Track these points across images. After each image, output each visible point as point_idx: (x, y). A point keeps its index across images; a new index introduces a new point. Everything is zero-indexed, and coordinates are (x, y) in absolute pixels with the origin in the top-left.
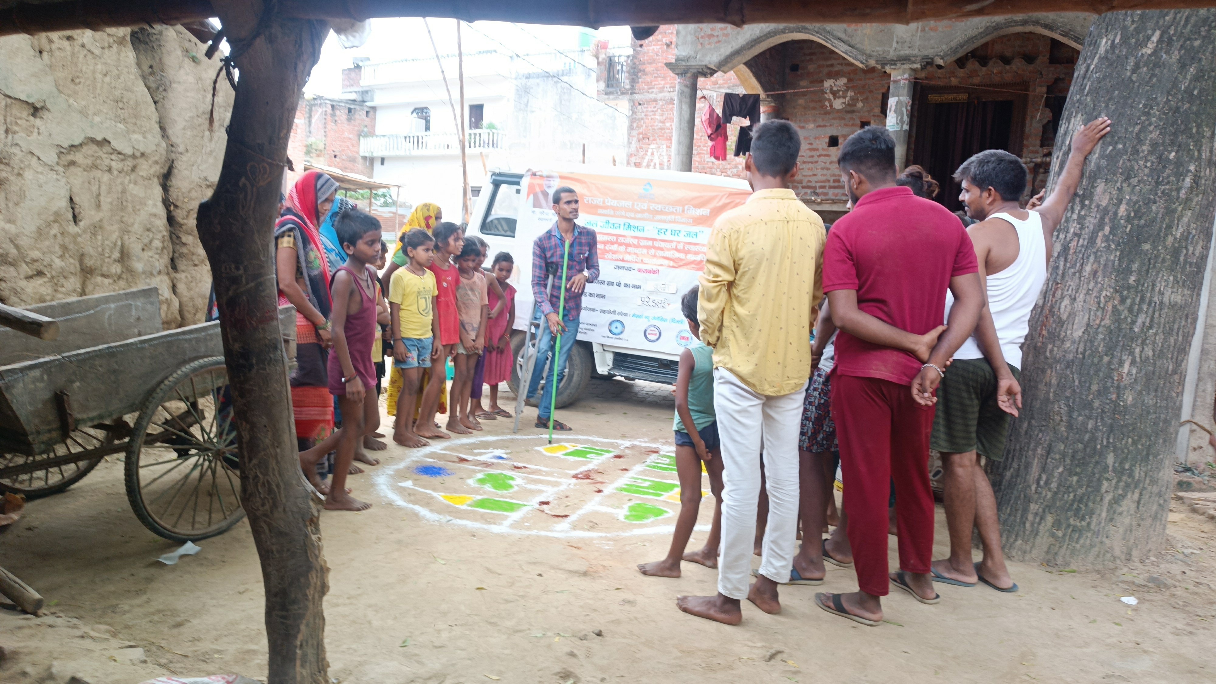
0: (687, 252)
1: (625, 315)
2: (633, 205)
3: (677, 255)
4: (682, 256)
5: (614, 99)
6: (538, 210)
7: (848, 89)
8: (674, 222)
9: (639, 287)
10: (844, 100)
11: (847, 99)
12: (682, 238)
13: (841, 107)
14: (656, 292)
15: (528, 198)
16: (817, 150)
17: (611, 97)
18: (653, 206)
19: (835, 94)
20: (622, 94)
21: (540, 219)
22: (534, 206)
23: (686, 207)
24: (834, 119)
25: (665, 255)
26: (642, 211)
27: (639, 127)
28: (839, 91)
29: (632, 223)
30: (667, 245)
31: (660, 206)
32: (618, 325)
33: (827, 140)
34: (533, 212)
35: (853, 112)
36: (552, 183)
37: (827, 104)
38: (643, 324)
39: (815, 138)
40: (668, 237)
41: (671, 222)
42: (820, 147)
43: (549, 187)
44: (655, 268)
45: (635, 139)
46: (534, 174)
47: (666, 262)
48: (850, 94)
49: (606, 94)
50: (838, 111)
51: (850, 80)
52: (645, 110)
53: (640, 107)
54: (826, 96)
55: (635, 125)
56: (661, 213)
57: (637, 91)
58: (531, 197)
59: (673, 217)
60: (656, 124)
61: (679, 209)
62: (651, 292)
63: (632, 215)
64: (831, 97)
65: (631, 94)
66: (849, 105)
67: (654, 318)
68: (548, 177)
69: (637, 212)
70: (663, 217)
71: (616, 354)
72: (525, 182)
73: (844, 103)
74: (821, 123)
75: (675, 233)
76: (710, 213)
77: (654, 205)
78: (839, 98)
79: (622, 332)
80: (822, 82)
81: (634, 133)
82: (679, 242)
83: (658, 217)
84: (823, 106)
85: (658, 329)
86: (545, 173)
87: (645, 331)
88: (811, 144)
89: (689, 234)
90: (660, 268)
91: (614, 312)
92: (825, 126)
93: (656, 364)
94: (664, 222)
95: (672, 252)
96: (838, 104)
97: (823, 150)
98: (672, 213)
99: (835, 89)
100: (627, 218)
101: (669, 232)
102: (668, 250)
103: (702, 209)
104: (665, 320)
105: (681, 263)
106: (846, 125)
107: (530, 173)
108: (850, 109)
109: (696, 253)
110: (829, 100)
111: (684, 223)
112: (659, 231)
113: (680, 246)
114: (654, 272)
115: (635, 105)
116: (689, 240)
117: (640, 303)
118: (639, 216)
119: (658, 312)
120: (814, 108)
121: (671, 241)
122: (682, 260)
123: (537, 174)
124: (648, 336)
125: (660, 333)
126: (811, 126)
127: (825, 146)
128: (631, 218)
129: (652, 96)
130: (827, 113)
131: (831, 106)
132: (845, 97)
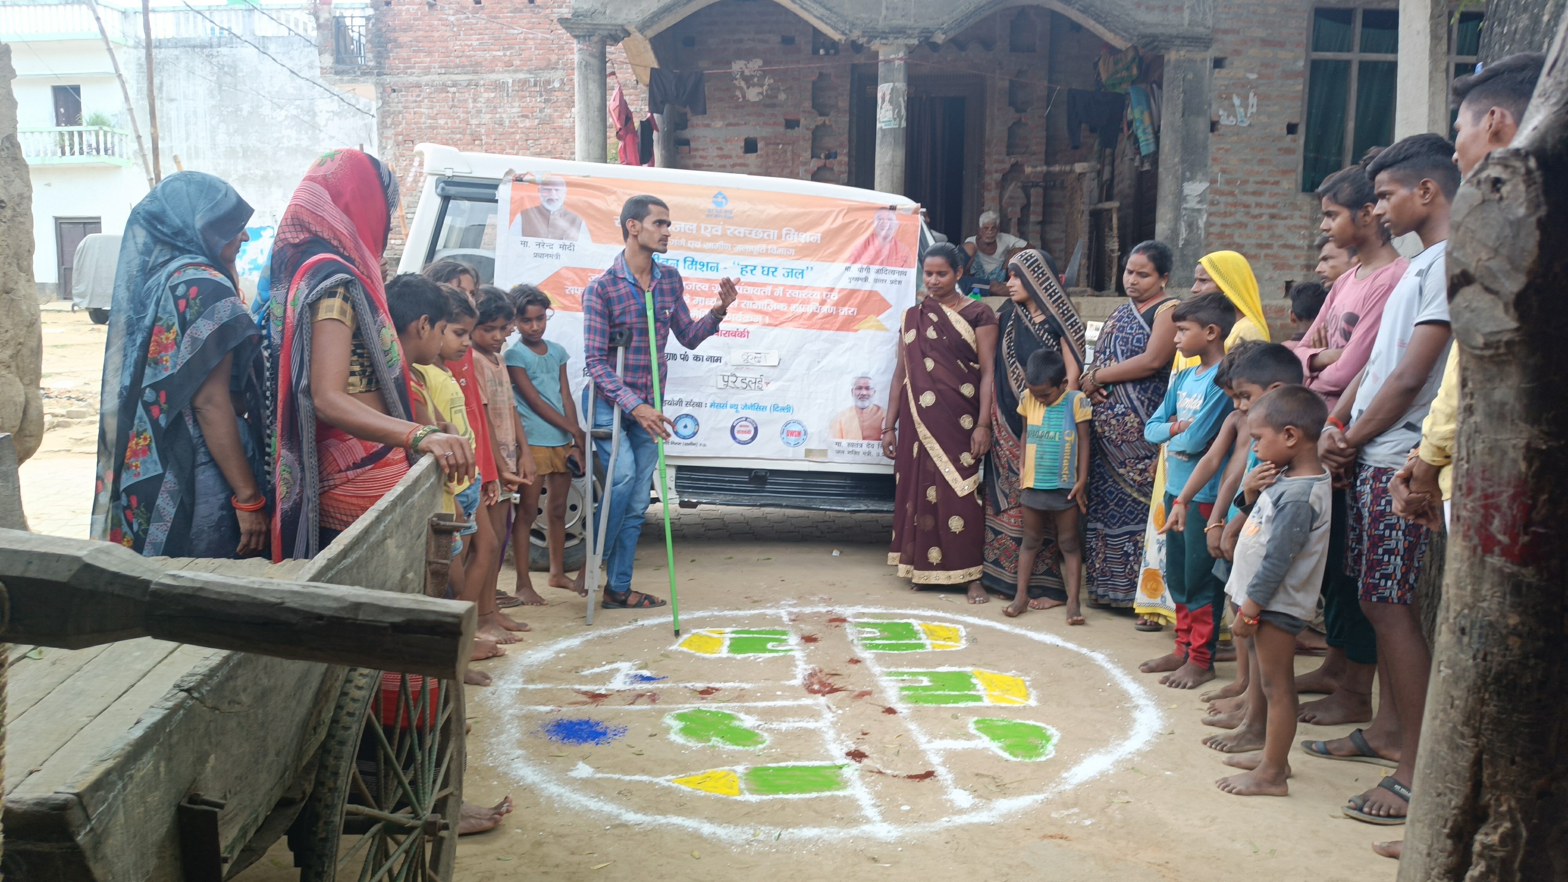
0: (791, 301)
1: (699, 405)
2: (699, 229)
3: (775, 306)
4: (782, 307)
5: (349, 82)
6: (531, 240)
7: (765, 74)
8: (766, 254)
9: (718, 359)
10: (760, 90)
11: (765, 88)
12: (779, 279)
13: (757, 99)
14: (746, 366)
15: (511, 221)
16: (730, 157)
17: (346, 78)
18: (731, 230)
19: (747, 80)
20: (364, 74)
21: (536, 255)
22: (525, 233)
23: (784, 231)
24: (749, 115)
25: (755, 307)
26: (714, 239)
27: (396, 124)
28: (753, 76)
29: (698, 257)
30: (757, 291)
31: (742, 230)
32: (688, 421)
33: (742, 144)
34: (524, 243)
35: (773, 106)
36: (555, 195)
37: (738, 93)
38: (727, 418)
39: (726, 141)
40: (758, 278)
41: (760, 254)
42: (734, 153)
43: (550, 201)
44: (741, 328)
45: (390, 143)
46: (519, 179)
47: (759, 318)
48: (768, 81)
49: (337, 73)
50: (754, 104)
51: (766, 63)
52: (403, 99)
53: (394, 95)
54: (736, 82)
55: (389, 121)
56: (745, 240)
57: (387, 71)
58: (518, 218)
59: (764, 247)
60: (423, 120)
61: (774, 233)
62: (738, 367)
63: (698, 245)
64: (743, 84)
65: (379, 74)
66: (767, 96)
67: (746, 407)
68: (545, 183)
69: (705, 240)
70: (749, 247)
71: (680, 469)
72: (504, 193)
73: (761, 93)
74: (732, 120)
75: (770, 271)
76: (822, 238)
77: (733, 228)
78: (754, 85)
79: (695, 434)
80: (728, 63)
81: (390, 133)
82: (776, 286)
83: (740, 247)
84: (733, 97)
85: (753, 422)
86: (538, 178)
87: (733, 428)
88: (720, 149)
89: (791, 272)
90: (750, 328)
91: (680, 402)
92: (738, 124)
93: (746, 478)
94: (751, 254)
95: (766, 302)
96: (753, 95)
97: (738, 157)
98: (762, 240)
99: (747, 73)
100: (689, 249)
101: (758, 271)
102: (760, 298)
103: (808, 234)
104: (764, 408)
105: (782, 319)
106: (766, 124)
107: (511, 177)
108: (769, 102)
109: (806, 302)
110: (741, 89)
111: (780, 256)
112: (743, 269)
113: (779, 292)
114: (743, 334)
115: (386, 92)
116: (791, 281)
117: (721, 384)
118: (709, 245)
119: (752, 396)
120: (721, 100)
121: (764, 285)
122: (784, 313)
123: (526, 178)
124: (737, 436)
125: (756, 429)
126: (719, 124)
127: (740, 152)
128: (696, 250)
129: (413, 79)
130: (737, 107)
131: (744, 97)
132: (762, 86)
